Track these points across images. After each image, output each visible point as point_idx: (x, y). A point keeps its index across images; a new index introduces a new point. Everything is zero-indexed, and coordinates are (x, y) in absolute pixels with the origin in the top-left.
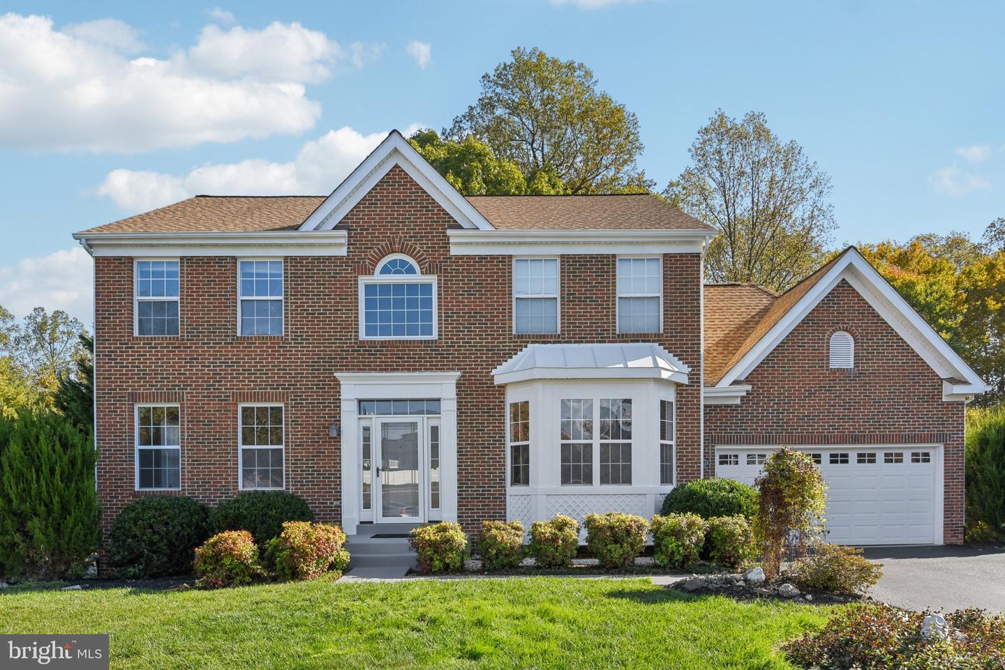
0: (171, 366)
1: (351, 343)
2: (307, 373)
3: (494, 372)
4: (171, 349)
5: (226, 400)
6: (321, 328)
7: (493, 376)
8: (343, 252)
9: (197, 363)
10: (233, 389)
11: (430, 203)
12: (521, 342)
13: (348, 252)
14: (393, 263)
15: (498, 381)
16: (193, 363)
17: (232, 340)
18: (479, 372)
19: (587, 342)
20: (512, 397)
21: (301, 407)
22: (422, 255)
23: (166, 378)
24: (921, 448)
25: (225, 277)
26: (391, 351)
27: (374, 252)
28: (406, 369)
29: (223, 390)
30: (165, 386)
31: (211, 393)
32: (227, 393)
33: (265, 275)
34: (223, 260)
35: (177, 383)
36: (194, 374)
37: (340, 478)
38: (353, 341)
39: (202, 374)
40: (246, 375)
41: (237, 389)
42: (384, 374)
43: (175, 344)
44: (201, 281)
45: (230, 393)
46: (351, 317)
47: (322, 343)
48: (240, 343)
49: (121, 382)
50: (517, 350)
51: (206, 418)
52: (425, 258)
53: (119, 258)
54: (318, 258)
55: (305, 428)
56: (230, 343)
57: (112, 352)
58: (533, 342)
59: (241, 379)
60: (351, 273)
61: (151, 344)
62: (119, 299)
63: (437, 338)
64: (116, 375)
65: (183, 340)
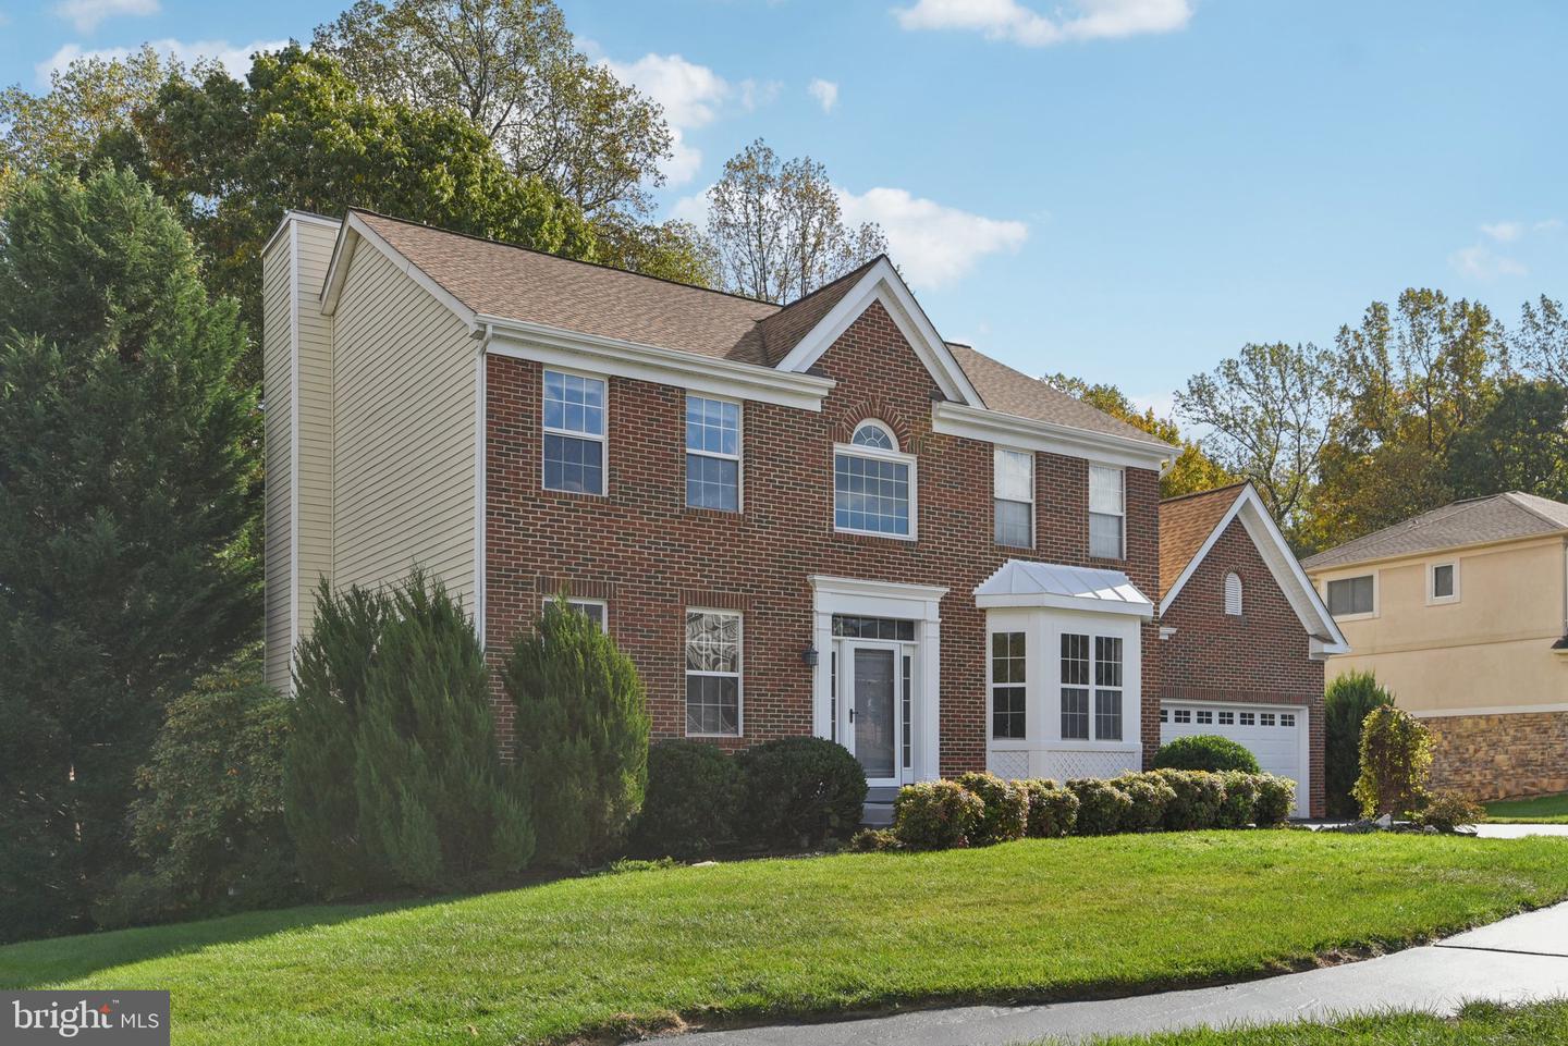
0: (598, 543)
1: (824, 534)
2: (773, 572)
3: (976, 591)
4: (597, 516)
5: (672, 601)
6: (791, 509)
7: (974, 596)
8: (816, 407)
9: (634, 541)
10: (681, 585)
11: (912, 359)
12: (1002, 555)
13: (822, 407)
14: (867, 430)
15: (980, 604)
16: (628, 540)
17: (682, 512)
18: (961, 590)
19: (1063, 563)
20: (995, 625)
21: (766, 619)
22: (904, 426)
23: (591, 560)
24: (1288, 708)
25: (671, 417)
26: (869, 550)
27: (852, 412)
28: (886, 578)
29: (668, 586)
30: (589, 571)
31: (653, 588)
32: (673, 590)
33: (717, 422)
34: (669, 390)
35: (606, 569)
36: (630, 558)
37: (811, 722)
38: (827, 532)
39: (640, 558)
40: (698, 567)
41: (687, 586)
42: (861, 582)
43: (603, 508)
44: (640, 418)
45: (677, 590)
46: (825, 498)
47: (791, 531)
48: (691, 519)
49: (525, 560)
50: (997, 565)
51: (645, 626)
52: (906, 432)
53: (525, 362)
54: (787, 409)
55: (770, 649)
56: (677, 517)
57: (513, 510)
58: (1014, 557)
59: (692, 571)
60: (825, 437)
61: (569, 504)
62: (523, 428)
63: (916, 539)
64: (518, 547)
65: (615, 503)
